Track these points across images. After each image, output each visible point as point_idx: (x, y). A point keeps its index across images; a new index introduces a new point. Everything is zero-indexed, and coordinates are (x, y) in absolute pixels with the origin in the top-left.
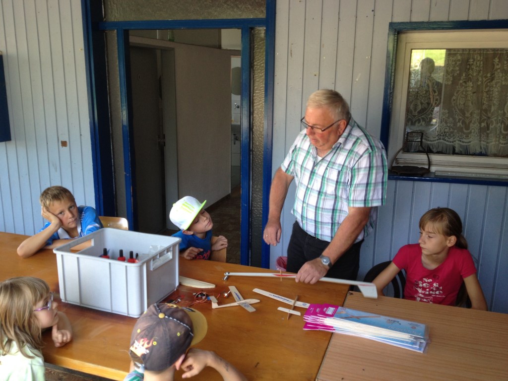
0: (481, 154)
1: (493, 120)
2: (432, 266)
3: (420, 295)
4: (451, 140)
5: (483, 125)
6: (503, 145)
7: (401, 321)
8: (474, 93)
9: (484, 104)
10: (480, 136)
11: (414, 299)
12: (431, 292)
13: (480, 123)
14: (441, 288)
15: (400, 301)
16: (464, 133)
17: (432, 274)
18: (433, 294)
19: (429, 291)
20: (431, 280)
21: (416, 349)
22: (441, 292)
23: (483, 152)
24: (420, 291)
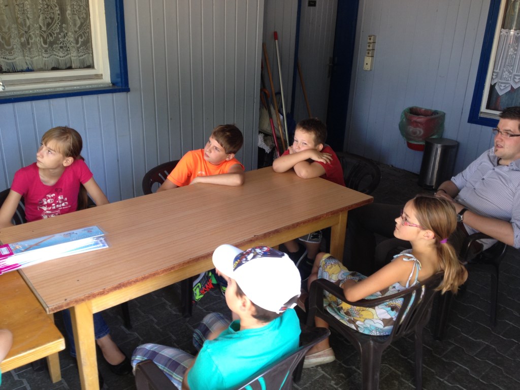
0: (29, 70)
1: (31, 34)
2: (51, 182)
3: (48, 212)
6: (47, 59)
12: (57, 206)
13: (20, 38)
14: (66, 199)
16: (7, 50)
18: (59, 207)
19: (56, 205)
20: (54, 195)
21: (100, 247)
22: (67, 203)
23: (30, 67)
24: (45, 209)
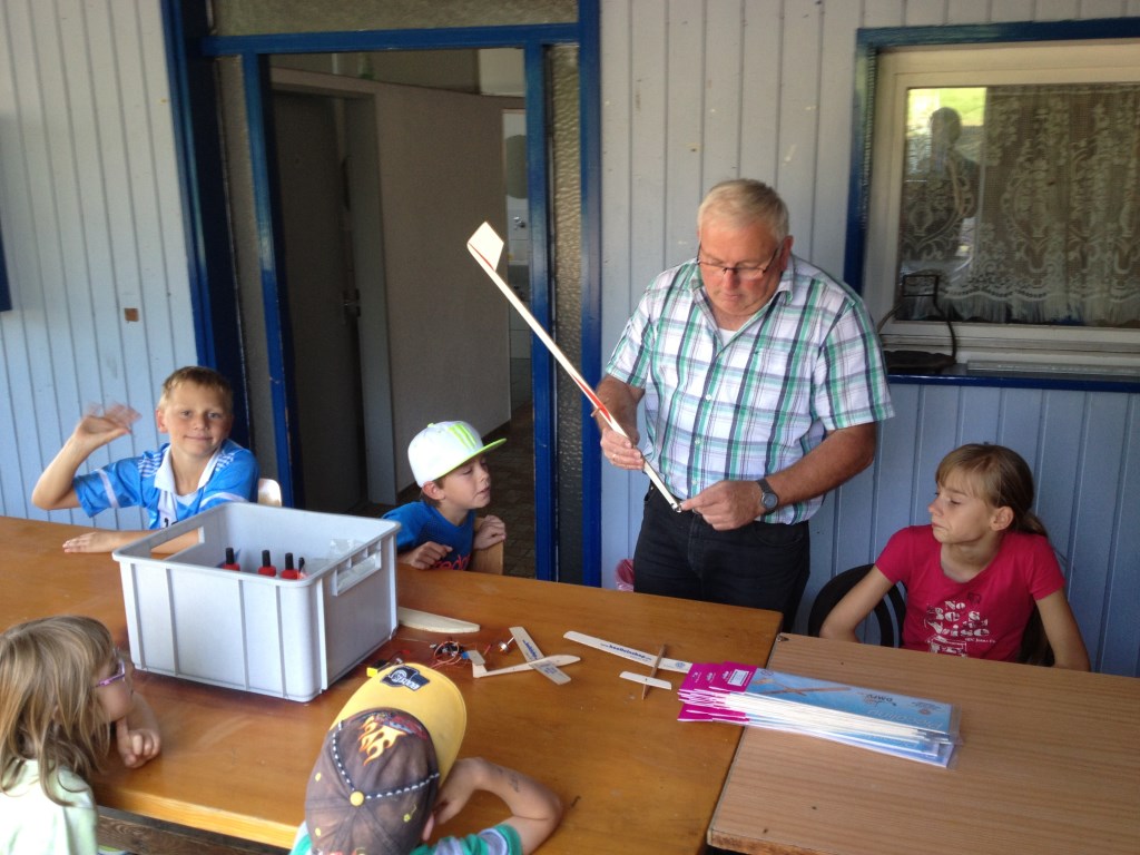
0: (1069, 322)
1: (1093, 243)
2: (967, 574)
3: (940, 638)
4: (1003, 290)
5: (1073, 255)
6: (1118, 301)
7: (896, 698)
8: (1051, 184)
9: (1073, 209)
10: (1067, 280)
11: (926, 648)
12: (963, 632)
13: (1066, 251)
14: (986, 622)
15: (895, 653)
16: (1032, 275)
17: (966, 592)
18: (966, 636)
19: (959, 630)
20: (963, 605)
21: (932, 759)
22: (986, 631)
23: (1075, 316)
24: (939, 629)
